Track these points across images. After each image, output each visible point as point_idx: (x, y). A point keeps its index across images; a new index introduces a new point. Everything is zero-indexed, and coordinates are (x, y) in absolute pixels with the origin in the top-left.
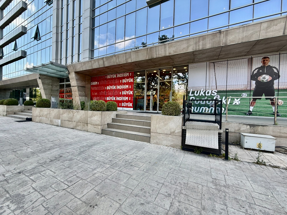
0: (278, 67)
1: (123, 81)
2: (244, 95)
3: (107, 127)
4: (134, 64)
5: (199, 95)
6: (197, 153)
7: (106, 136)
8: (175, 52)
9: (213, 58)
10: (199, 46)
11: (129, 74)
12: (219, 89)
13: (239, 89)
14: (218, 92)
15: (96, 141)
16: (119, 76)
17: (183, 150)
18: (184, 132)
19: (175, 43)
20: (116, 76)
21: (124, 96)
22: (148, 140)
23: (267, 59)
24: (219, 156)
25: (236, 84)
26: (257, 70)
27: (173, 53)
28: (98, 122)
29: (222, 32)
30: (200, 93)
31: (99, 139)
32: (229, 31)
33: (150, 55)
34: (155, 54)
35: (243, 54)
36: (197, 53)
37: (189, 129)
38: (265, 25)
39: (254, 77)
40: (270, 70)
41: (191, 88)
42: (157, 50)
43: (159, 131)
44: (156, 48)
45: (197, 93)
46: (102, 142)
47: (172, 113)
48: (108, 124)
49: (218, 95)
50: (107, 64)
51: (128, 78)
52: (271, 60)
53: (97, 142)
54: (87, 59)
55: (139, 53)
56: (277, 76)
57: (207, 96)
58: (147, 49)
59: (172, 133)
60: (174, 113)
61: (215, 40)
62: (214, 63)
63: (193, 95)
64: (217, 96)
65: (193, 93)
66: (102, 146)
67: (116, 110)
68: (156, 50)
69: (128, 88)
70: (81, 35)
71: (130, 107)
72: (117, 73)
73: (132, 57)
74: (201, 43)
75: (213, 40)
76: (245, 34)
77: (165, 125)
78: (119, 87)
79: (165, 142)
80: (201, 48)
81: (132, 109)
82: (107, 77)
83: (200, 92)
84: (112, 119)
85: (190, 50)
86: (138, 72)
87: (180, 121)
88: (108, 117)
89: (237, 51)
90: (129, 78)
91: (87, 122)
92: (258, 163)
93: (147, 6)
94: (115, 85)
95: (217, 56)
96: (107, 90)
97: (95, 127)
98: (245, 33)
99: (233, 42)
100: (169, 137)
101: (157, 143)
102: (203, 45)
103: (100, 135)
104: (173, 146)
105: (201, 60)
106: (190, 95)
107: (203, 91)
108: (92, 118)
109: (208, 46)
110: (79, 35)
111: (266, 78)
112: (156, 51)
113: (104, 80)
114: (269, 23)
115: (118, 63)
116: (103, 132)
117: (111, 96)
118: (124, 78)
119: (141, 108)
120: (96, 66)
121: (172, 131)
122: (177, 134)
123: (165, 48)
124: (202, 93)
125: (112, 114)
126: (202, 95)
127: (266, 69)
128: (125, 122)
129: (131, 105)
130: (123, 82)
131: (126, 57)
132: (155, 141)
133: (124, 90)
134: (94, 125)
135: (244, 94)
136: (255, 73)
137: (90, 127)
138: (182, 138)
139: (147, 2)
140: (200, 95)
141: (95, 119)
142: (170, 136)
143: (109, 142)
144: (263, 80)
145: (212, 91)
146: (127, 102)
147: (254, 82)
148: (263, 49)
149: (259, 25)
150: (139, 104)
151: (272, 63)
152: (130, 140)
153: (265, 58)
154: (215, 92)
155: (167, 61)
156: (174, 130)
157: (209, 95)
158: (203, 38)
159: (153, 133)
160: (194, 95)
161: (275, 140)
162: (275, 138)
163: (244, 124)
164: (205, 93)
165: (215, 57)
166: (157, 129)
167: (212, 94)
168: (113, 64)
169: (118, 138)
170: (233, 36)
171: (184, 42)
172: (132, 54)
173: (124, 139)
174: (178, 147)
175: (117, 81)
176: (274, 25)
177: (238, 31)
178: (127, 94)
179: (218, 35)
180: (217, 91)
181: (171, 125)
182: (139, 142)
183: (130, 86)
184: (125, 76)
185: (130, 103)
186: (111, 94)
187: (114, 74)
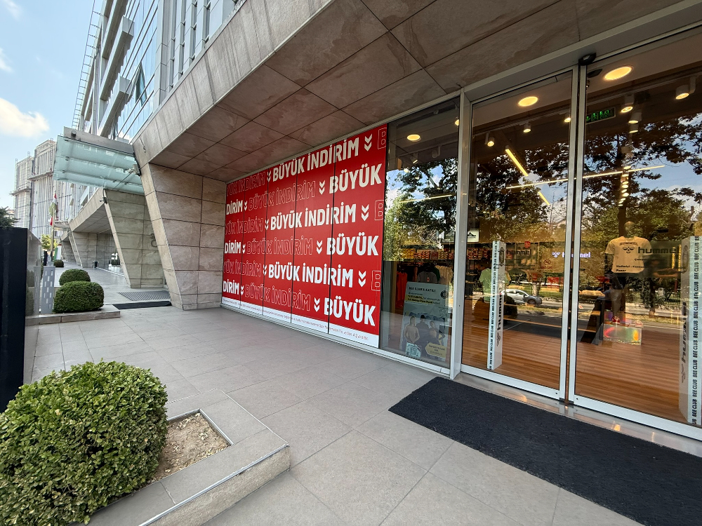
1: (332, 185)
11: (362, 144)
16: (315, 162)
20: (305, 164)
21: (333, 261)
51: (353, 164)
69: (354, 219)
71: (362, 327)
72: (306, 149)
78: (312, 218)
81: (373, 340)
82: (272, 175)
90: (360, 168)
94: (301, 206)
96: (270, 236)
117: (284, 262)
118: (334, 169)
129: (368, 315)
130: (331, 191)
133: (333, 230)
146: (349, 294)
175: (310, 187)
178: (350, 253)
183: (365, 210)
184: (340, 159)
185: (361, 306)
186: (285, 252)
187: (298, 159)
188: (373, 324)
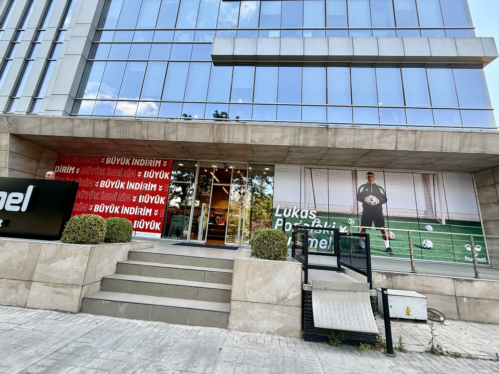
0: (384, 188)
1: (145, 174)
2: (351, 221)
3: (99, 288)
4: (179, 146)
5: (291, 216)
6: (336, 345)
7: (97, 317)
8: (263, 141)
9: (310, 162)
10: (299, 140)
11: (162, 163)
12: (319, 210)
13: (345, 213)
14: (319, 214)
15: (61, 345)
16: (136, 162)
17: (306, 340)
18: (306, 298)
19: (262, 127)
20: (131, 162)
21: (143, 205)
22: (221, 320)
23: (372, 175)
24: (375, 346)
25: (341, 204)
26: (363, 188)
27: (257, 142)
28: (73, 277)
29: (330, 129)
30: (291, 213)
31: (72, 334)
32: (338, 130)
33: (217, 135)
34: (226, 137)
35: (348, 163)
36: (294, 150)
37: (317, 289)
38: (377, 133)
39: (360, 197)
40: (376, 191)
41: (278, 203)
42: (231, 131)
43: (251, 297)
44: (229, 127)
45: (287, 213)
46: (84, 348)
47: (280, 255)
48: (103, 278)
49: (318, 219)
50: (115, 134)
51: (157, 169)
52: (376, 176)
53: (65, 350)
54: (60, 114)
55: (196, 129)
56: (384, 199)
57: (302, 219)
58: (212, 126)
59: (281, 301)
60: (281, 255)
61: (321, 137)
62: (310, 169)
63: (280, 215)
64: (317, 221)
65: (281, 211)
66: (89, 365)
67: (129, 240)
68: (229, 130)
69: (155, 190)
70: (52, 64)
71: (154, 231)
72: (132, 156)
73: (180, 133)
74: (302, 136)
75: (319, 137)
76: (357, 138)
77: (267, 281)
78: (131, 186)
79: (264, 324)
80: (301, 143)
81: (158, 235)
82: (105, 160)
83: (292, 210)
84: (118, 263)
85: (286, 143)
86: (181, 162)
87: (297, 272)
88: (107, 261)
89: (343, 158)
90: (160, 171)
91: (32, 274)
92: (434, 351)
93: (212, 62)
94: (125, 180)
95: (317, 160)
96: (98, 189)
97: (60, 293)
98: (356, 136)
99: (343, 144)
100: (273, 310)
101: (246, 329)
102: (304, 139)
103: (73, 316)
104: (283, 333)
105: (295, 162)
106: (277, 215)
107: (296, 210)
108: (53, 265)
109: (312, 143)
110: (48, 62)
111: (373, 200)
112: (229, 132)
113: (94, 166)
114: (381, 131)
115: (146, 137)
116: (86, 306)
117: (108, 204)
118: (149, 168)
119: (179, 233)
120: (83, 131)
121: (282, 294)
122: (291, 303)
123: (246, 130)
124: (295, 213)
125: (118, 252)
126: (295, 216)
127: (371, 188)
128: (154, 272)
129: (157, 226)
130: (145, 177)
131: (165, 130)
132: (241, 323)
133: (144, 193)
134: (55, 285)
135: (350, 219)
136: (361, 191)
137: (38, 292)
138: (303, 310)
139: (212, 55)
140: (293, 216)
141: (65, 267)
142: (277, 307)
143: (111, 341)
144: (371, 202)
145: (309, 212)
146: (148, 218)
147: (361, 204)
148: (369, 162)
149: (371, 131)
150: (175, 224)
151: (378, 181)
152: (171, 325)
153: (369, 173)
154: (313, 213)
155: (243, 152)
156: (286, 293)
157: (306, 217)
158: (306, 130)
159: (238, 303)
160: (283, 216)
161: (425, 300)
162: (423, 296)
163: (378, 272)
164: (299, 213)
165: (314, 161)
166: (247, 293)
167: (310, 217)
168: (132, 137)
169: (135, 321)
170: (343, 138)
171: (278, 129)
172: (179, 127)
173: (156, 323)
174: (293, 334)
175: (132, 172)
176: (386, 136)
177: (349, 132)
178: (151, 202)
179: (325, 131)
180: (316, 212)
181: (279, 282)
182: (197, 328)
183: (160, 187)
184: (151, 165)
185: (154, 223)
186: (110, 199)
187: (126, 158)
188: (159, 229)
